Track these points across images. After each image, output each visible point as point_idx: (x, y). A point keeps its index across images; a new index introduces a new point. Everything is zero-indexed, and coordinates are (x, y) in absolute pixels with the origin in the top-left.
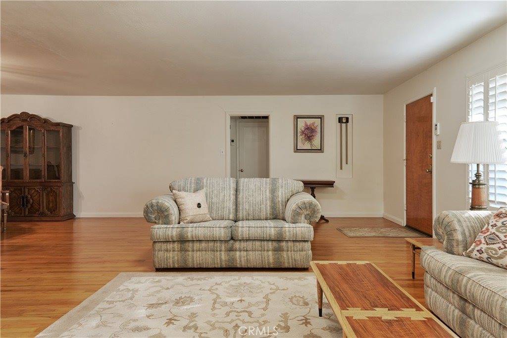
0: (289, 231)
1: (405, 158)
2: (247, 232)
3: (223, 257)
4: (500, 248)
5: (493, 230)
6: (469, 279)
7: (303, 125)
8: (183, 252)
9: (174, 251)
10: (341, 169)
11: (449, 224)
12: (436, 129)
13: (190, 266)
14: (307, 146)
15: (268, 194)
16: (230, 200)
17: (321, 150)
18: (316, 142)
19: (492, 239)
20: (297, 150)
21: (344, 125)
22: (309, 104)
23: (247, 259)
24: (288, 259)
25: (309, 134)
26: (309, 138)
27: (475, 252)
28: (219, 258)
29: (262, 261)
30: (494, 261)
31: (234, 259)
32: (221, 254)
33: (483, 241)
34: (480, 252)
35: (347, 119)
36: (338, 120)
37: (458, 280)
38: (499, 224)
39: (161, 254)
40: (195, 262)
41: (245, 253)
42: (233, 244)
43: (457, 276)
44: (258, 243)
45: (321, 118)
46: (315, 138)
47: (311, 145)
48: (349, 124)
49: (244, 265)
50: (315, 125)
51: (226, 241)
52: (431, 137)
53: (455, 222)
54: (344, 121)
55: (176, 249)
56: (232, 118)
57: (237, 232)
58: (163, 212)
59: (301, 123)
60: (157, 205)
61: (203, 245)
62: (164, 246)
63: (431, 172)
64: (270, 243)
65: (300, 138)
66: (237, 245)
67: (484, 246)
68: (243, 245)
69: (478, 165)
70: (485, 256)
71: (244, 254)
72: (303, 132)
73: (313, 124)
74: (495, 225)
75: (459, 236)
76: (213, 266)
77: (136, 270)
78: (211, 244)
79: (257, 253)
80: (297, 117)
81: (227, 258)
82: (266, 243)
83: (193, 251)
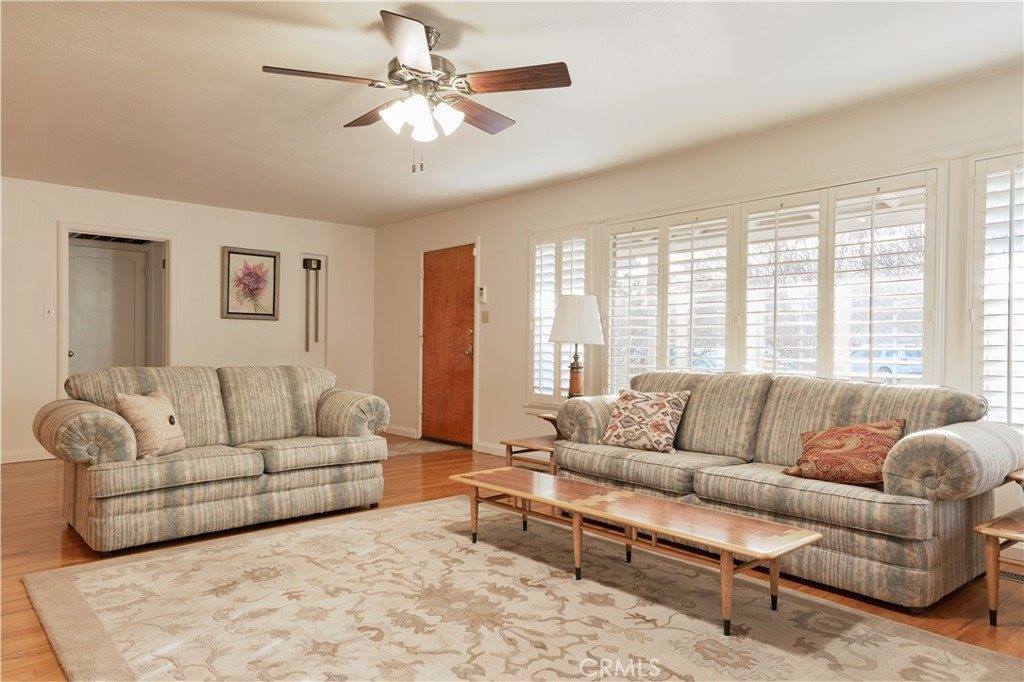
0: (358, 449)
1: (421, 334)
2: (294, 456)
3: (250, 507)
4: (637, 430)
5: (627, 413)
6: (631, 460)
7: (242, 267)
8: (170, 510)
9: (149, 510)
10: (307, 349)
11: (582, 413)
12: (481, 294)
13: (185, 533)
14: (248, 307)
15: (284, 393)
16: (214, 407)
17: (273, 315)
18: (265, 301)
19: (628, 422)
20: (227, 314)
21: (312, 272)
22: (251, 229)
23: (291, 504)
24: (355, 492)
25: (252, 284)
26: (252, 292)
27: (613, 437)
28: (242, 508)
29: (316, 503)
30: (631, 444)
31: (269, 507)
32: (245, 503)
33: (619, 424)
34: (618, 437)
35: (319, 262)
36: (302, 264)
37: (618, 466)
38: (630, 406)
39: (120, 521)
40: (197, 525)
41: (288, 493)
42: (266, 481)
43: (615, 461)
44: (308, 473)
45: (275, 257)
46: (264, 292)
47: (256, 305)
48: (321, 272)
49: (286, 515)
50: (264, 269)
51: (254, 478)
52: (472, 305)
53: (588, 408)
54: (314, 266)
55: (156, 506)
56: (72, 235)
57: (277, 459)
58: (110, 437)
59: (237, 264)
60: (97, 425)
61: (213, 489)
62: (129, 502)
63: (471, 355)
64: (327, 471)
65: (234, 290)
66: (274, 481)
67: (621, 431)
68: (285, 479)
69: (576, 345)
70: (623, 440)
71: (284, 495)
72: (240, 281)
73: (260, 267)
74: (625, 409)
75: (593, 425)
76: (230, 526)
77: (52, 565)
78: (227, 486)
79: (307, 490)
80: (228, 252)
81: (257, 507)
82: (320, 471)
83: (191, 504)
